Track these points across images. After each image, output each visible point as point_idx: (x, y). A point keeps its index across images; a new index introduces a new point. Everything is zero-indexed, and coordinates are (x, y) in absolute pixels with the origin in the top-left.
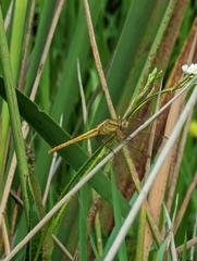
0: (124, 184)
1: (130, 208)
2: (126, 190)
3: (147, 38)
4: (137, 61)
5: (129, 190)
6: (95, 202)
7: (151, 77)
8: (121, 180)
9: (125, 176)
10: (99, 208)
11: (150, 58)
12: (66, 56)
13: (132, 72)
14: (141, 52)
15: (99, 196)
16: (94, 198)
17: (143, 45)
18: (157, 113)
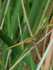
0: (35, 58)
1: (37, 67)
2: (36, 60)
3: (43, 5)
4: (39, 13)
5: (37, 61)
6: (25, 66)
7: (44, 21)
8: (34, 57)
9: (36, 55)
10: (26, 67)
11: (44, 13)
12: (15, 10)
13: (38, 17)
14: (41, 10)
15: (26, 64)
16: (24, 64)
17: (42, 7)
18: (47, 35)
